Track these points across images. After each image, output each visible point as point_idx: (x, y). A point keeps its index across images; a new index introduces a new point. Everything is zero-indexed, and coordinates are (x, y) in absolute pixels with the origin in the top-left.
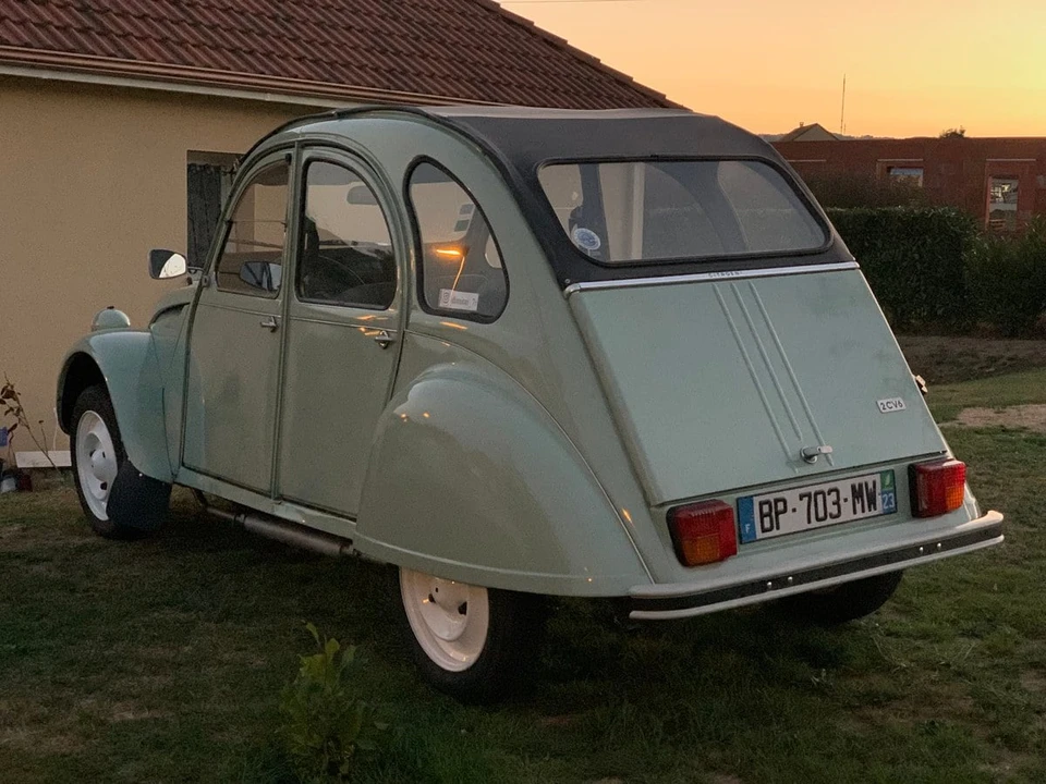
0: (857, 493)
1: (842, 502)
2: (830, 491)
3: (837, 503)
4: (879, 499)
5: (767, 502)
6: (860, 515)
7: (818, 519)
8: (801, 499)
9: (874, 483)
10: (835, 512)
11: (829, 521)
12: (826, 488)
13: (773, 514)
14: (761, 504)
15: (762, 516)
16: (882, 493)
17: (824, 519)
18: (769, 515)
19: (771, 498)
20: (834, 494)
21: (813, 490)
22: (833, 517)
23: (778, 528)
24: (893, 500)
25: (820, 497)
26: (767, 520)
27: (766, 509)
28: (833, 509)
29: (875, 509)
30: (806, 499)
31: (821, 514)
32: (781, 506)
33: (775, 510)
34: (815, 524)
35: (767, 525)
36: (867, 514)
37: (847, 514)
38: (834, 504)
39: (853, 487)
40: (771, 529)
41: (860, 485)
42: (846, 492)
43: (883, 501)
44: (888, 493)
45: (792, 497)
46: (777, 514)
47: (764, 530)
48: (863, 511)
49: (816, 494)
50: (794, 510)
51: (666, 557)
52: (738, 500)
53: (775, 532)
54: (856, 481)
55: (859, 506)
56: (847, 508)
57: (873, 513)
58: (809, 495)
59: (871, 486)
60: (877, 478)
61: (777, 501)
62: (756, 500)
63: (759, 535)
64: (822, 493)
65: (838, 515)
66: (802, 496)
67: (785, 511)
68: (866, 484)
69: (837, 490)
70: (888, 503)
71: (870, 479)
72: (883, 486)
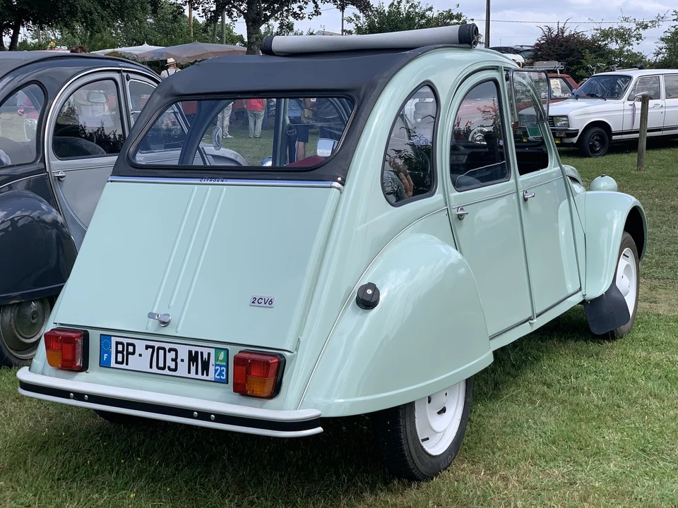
0: (193, 358)
1: (179, 360)
2: (170, 350)
3: (175, 360)
4: (212, 369)
5: (122, 344)
6: (193, 375)
7: (158, 368)
8: (147, 349)
9: (209, 354)
10: (173, 365)
11: (167, 371)
12: (168, 346)
13: (125, 353)
14: (117, 343)
15: (117, 352)
16: (216, 365)
17: (164, 369)
18: (122, 352)
19: (125, 341)
20: (173, 354)
21: (157, 345)
22: (170, 369)
23: (127, 364)
24: (224, 373)
25: (161, 352)
26: (120, 356)
27: (120, 348)
29: (207, 375)
30: (150, 350)
31: (161, 365)
32: (131, 349)
33: (127, 351)
34: (155, 370)
35: (120, 359)
36: (199, 376)
37: (182, 372)
38: (173, 360)
39: (190, 352)
40: (122, 363)
41: (197, 352)
42: (183, 353)
43: (216, 371)
44: (221, 366)
45: (140, 346)
46: (128, 353)
47: (117, 362)
48: (197, 373)
49: (159, 348)
50: (140, 355)
52: (101, 335)
53: (124, 366)
54: (194, 349)
55: (193, 369)
56: (183, 366)
57: (205, 377)
58: (153, 347)
59: (205, 356)
60: (212, 352)
61: (128, 344)
62: (114, 340)
63: (113, 364)
64: (164, 349)
65: (175, 370)
66: (147, 347)
67: (133, 353)
68: (202, 353)
69: (176, 350)
70: (220, 374)
71: (206, 350)
72: (217, 359)
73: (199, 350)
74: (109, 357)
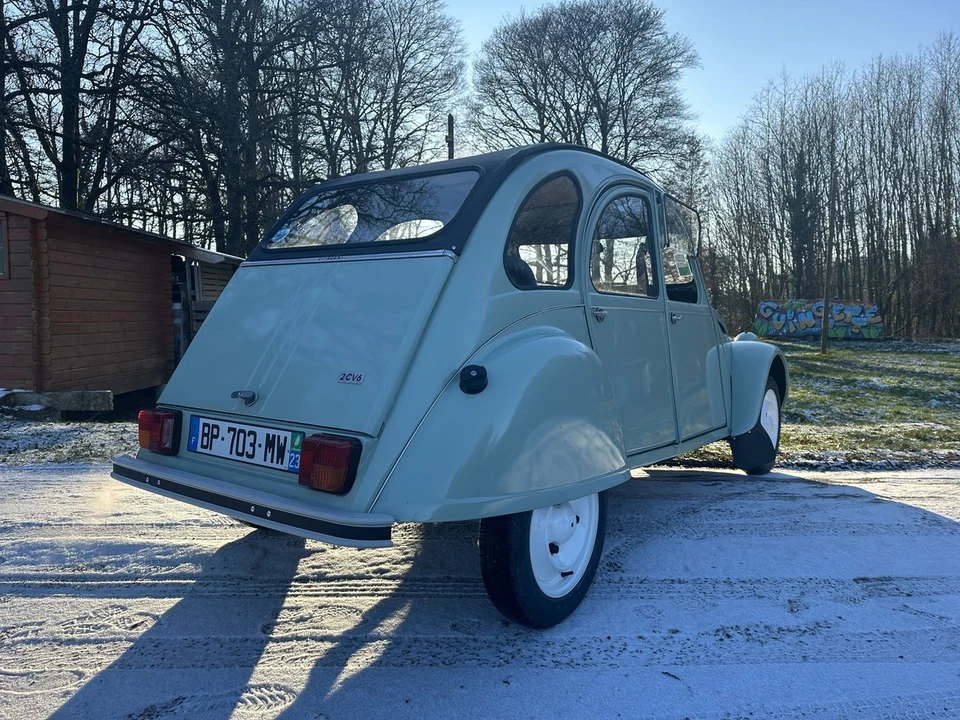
0: (270, 442)
1: (257, 445)
2: (251, 433)
3: (253, 445)
4: (287, 455)
5: (208, 425)
6: (268, 463)
7: (238, 454)
8: (229, 432)
9: (286, 438)
10: (251, 453)
11: (244, 458)
12: (248, 429)
13: (210, 436)
15: (204, 435)
16: (291, 452)
17: (242, 454)
18: (207, 435)
19: (211, 423)
20: (252, 436)
21: (238, 427)
22: (249, 456)
23: (211, 448)
24: (298, 461)
25: (242, 435)
26: (205, 438)
27: (206, 430)
28: (249, 449)
29: (282, 464)
30: (232, 433)
31: (240, 451)
32: (215, 432)
33: (212, 434)
34: (234, 456)
36: (274, 465)
37: (259, 459)
38: (251, 445)
39: (268, 435)
40: (207, 447)
41: (274, 436)
42: (262, 440)
43: (291, 458)
44: (296, 453)
45: (224, 426)
46: (213, 437)
47: (203, 447)
48: (272, 461)
49: (240, 431)
50: (223, 438)
52: (192, 415)
53: (207, 451)
54: (272, 432)
55: (269, 455)
56: (260, 452)
57: (279, 466)
58: (234, 430)
59: (282, 441)
60: (289, 435)
61: (214, 426)
62: (202, 421)
63: (199, 449)
64: (244, 432)
65: (252, 456)
66: (230, 429)
67: (217, 437)
68: (279, 437)
69: (254, 433)
70: (294, 463)
71: (283, 434)
72: (292, 445)
73: (277, 433)
74: (196, 441)
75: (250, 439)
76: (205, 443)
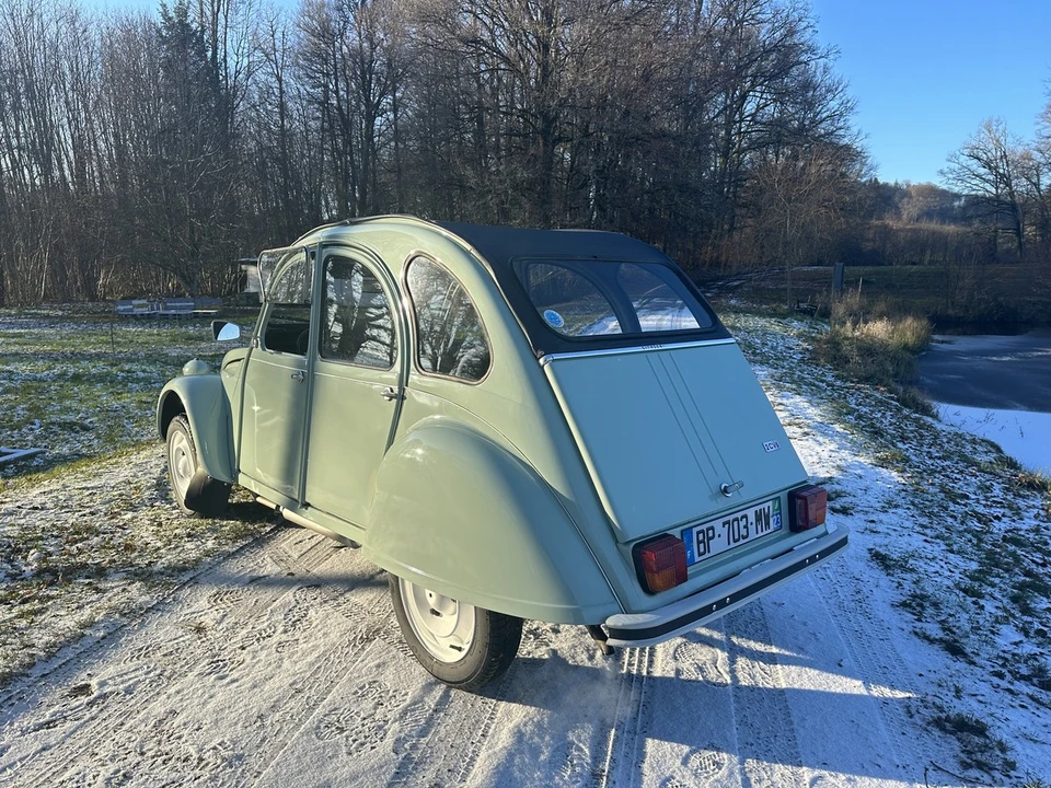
0: (758, 517)
1: (749, 525)
2: (742, 518)
4: (771, 520)
5: (702, 531)
6: (760, 534)
7: (735, 541)
8: (724, 526)
9: (769, 508)
10: (745, 534)
11: (741, 541)
12: (739, 515)
13: (706, 540)
14: (698, 533)
15: (699, 542)
16: (774, 516)
17: (738, 540)
18: (703, 542)
19: (704, 527)
20: (744, 520)
21: (731, 518)
22: (743, 538)
23: (709, 551)
24: (780, 520)
25: (736, 523)
26: (702, 545)
27: (701, 536)
28: (744, 532)
29: (769, 528)
30: (727, 526)
31: (736, 537)
32: (711, 532)
33: (707, 537)
34: (733, 545)
36: (764, 532)
37: (753, 535)
38: (745, 527)
39: (756, 513)
40: (704, 553)
41: (760, 512)
42: (752, 518)
43: (774, 521)
44: (777, 515)
45: (718, 525)
46: (709, 539)
47: (700, 555)
48: (762, 531)
49: (734, 521)
50: (719, 536)
51: (633, 589)
52: (682, 532)
53: (707, 555)
54: (757, 508)
55: (759, 527)
57: (768, 531)
58: (728, 522)
59: (766, 511)
60: (770, 504)
61: (708, 529)
62: (695, 530)
63: (697, 559)
64: (737, 519)
65: (747, 536)
66: (724, 524)
67: (713, 537)
68: (764, 509)
69: (746, 516)
70: (777, 522)
71: (766, 505)
72: (774, 510)
74: (692, 553)
75: (743, 523)
76: (702, 550)
